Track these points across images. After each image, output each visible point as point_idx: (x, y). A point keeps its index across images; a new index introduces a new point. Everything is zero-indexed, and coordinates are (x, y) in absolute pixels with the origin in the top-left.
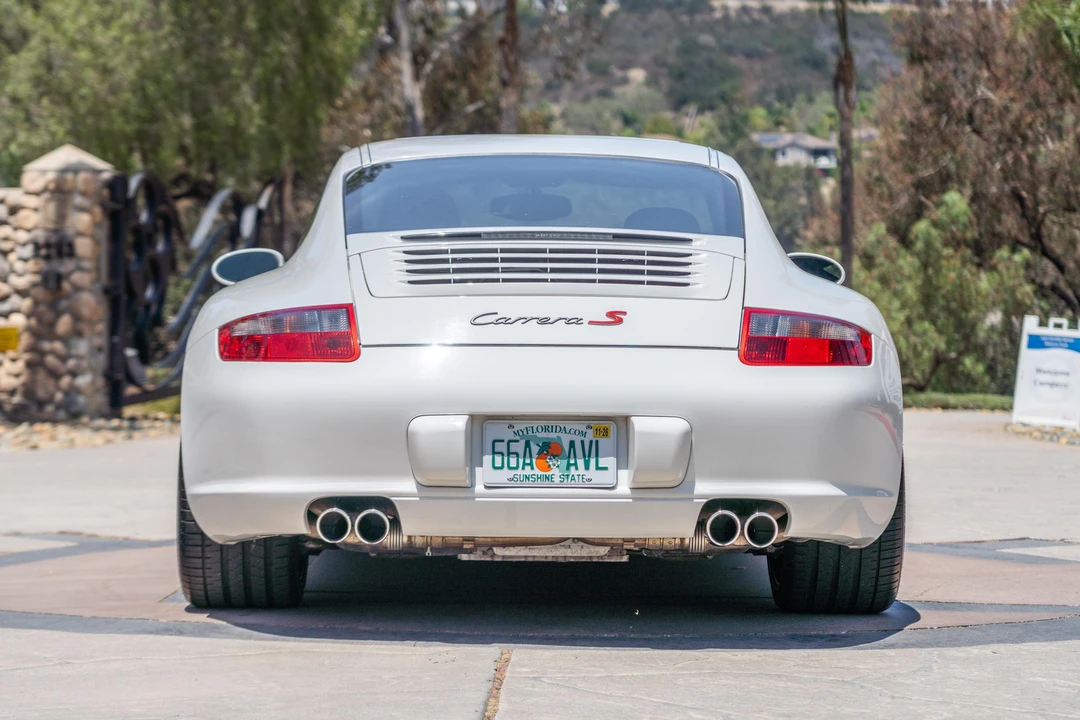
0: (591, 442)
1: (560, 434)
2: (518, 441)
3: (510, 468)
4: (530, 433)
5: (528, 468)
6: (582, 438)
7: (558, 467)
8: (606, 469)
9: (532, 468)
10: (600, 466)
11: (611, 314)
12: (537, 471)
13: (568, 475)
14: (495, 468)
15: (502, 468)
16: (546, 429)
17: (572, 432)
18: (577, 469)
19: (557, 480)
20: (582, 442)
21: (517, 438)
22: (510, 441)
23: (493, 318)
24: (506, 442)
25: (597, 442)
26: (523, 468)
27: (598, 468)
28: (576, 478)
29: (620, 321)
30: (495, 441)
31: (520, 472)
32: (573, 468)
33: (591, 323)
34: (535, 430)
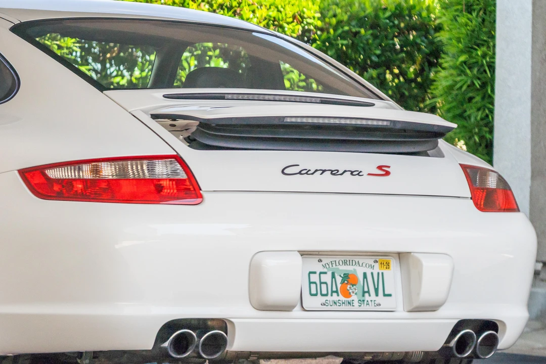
0: (378, 273)
1: (355, 267)
2: (325, 273)
3: (322, 295)
4: (334, 265)
5: (335, 294)
6: (371, 270)
7: (356, 294)
8: (390, 295)
9: (338, 295)
10: (386, 293)
11: (380, 168)
12: (341, 298)
13: (364, 301)
14: (312, 295)
15: (316, 295)
16: (345, 263)
17: (364, 265)
18: (370, 295)
19: (356, 304)
20: (372, 274)
21: (325, 270)
22: (321, 273)
23: (296, 170)
24: (318, 273)
25: (382, 273)
26: (332, 295)
27: (385, 295)
28: (370, 303)
29: (388, 173)
30: (310, 273)
31: (329, 298)
32: (367, 295)
33: (369, 174)
34: (337, 264)
